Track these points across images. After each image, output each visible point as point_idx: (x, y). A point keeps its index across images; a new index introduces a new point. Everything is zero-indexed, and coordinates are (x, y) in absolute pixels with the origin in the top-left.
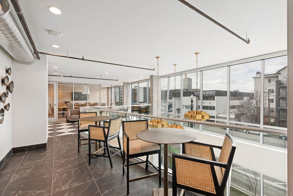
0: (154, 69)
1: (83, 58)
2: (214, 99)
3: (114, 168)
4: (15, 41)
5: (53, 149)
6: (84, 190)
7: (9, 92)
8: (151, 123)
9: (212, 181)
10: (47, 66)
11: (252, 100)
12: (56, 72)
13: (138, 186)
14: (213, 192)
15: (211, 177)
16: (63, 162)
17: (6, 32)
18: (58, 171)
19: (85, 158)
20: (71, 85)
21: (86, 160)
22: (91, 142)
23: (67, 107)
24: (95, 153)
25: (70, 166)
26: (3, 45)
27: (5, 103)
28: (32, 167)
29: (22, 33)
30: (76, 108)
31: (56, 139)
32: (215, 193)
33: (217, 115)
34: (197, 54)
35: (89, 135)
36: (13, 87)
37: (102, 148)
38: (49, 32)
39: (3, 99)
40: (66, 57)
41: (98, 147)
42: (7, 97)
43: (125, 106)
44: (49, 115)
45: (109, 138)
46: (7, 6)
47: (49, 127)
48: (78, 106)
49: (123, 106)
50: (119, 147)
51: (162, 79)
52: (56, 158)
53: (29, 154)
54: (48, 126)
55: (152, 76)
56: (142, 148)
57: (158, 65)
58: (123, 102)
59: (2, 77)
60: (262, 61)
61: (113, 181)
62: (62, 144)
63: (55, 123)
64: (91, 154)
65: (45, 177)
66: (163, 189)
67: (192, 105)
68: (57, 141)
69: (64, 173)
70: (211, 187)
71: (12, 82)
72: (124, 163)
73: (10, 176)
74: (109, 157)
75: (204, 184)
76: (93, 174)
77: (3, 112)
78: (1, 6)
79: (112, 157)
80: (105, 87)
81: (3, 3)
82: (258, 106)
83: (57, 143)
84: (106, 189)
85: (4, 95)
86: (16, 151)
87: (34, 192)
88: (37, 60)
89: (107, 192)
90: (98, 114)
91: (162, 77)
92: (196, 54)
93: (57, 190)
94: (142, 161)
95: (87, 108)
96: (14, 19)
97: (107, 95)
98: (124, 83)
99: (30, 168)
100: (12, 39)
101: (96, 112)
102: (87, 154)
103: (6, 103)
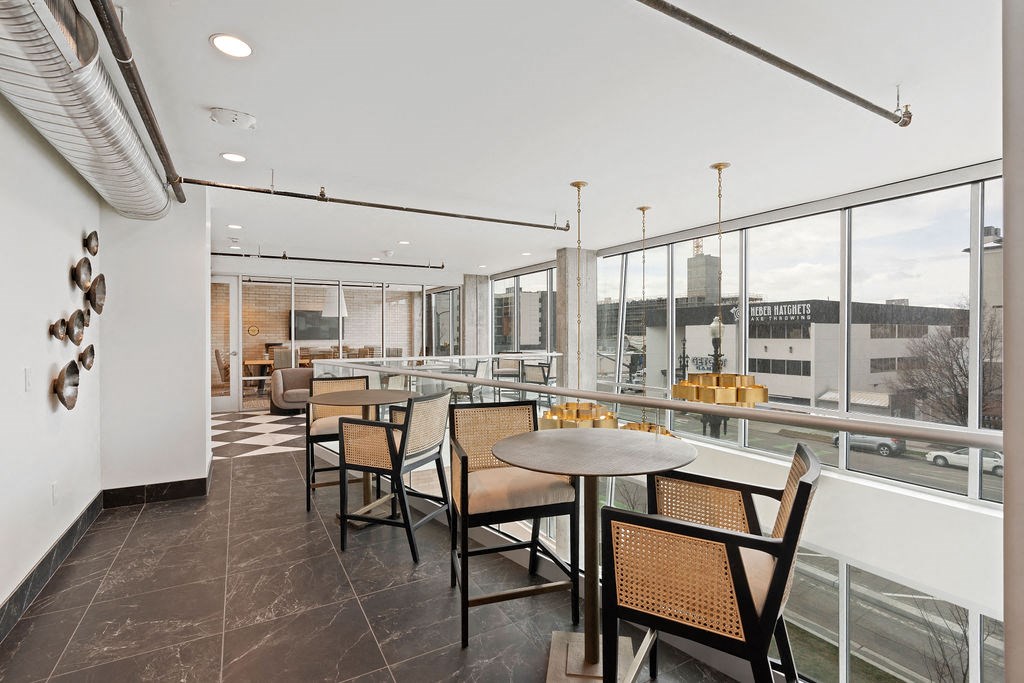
0: (568, 226)
1: (322, 194)
2: (807, 336)
3: (422, 564)
4: (111, 149)
5: (228, 497)
6: (323, 628)
7: (92, 310)
8: (555, 418)
9: (732, 597)
10: (208, 224)
11: (959, 339)
12: (235, 241)
13: (499, 623)
14: (737, 634)
15: (727, 584)
16: (258, 541)
17: (87, 122)
18: (243, 565)
19: (330, 528)
20: (286, 287)
21: (331, 536)
22: (348, 479)
23: (272, 362)
24: (361, 512)
25: (279, 551)
26: (75, 160)
27: (82, 343)
28: (162, 552)
29: (131, 122)
30: (301, 365)
31: (237, 467)
32: (743, 639)
33: (821, 395)
34: (720, 170)
35: (342, 453)
36: (105, 293)
37: (384, 499)
38: (214, 115)
39: (76, 330)
40: (268, 192)
41: (373, 496)
42: (88, 326)
43: (469, 359)
44: (214, 387)
45: (406, 463)
46: (91, 44)
47: (213, 428)
48: (308, 356)
49: (461, 357)
50: (441, 496)
51: (600, 259)
52: (235, 525)
53: (154, 510)
54: (210, 423)
55: (565, 249)
56: (513, 495)
57: (579, 211)
58: (464, 343)
59: (73, 260)
60: (975, 185)
61: (420, 603)
62: (255, 482)
63: (233, 415)
64: (348, 514)
65: (203, 582)
66: (583, 634)
67: (717, 356)
68: (239, 474)
69: (261, 572)
70: (728, 617)
71: (101, 278)
72: (454, 548)
73: (99, 575)
74: (406, 525)
75: (706, 608)
76: (353, 579)
77: (77, 372)
78: (75, 46)
79: (416, 528)
80: (400, 292)
81: (81, 34)
82: (987, 360)
83: (239, 478)
84: (393, 628)
85: (78, 320)
86: (113, 502)
87: (169, 625)
88: (175, 205)
89: (395, 636)
90: (375, 385)
91: (599, 253)
92: (718, 167)
93: (239, 622)
94: (515, 542)
95: (340, 366)
96: (108, 79)
97: (406, 320)
98: (465, 276)
99: (158, 552)
100: (103, 141)
101: (367, 377)
102: (337, 515)
103: (84, 346)
